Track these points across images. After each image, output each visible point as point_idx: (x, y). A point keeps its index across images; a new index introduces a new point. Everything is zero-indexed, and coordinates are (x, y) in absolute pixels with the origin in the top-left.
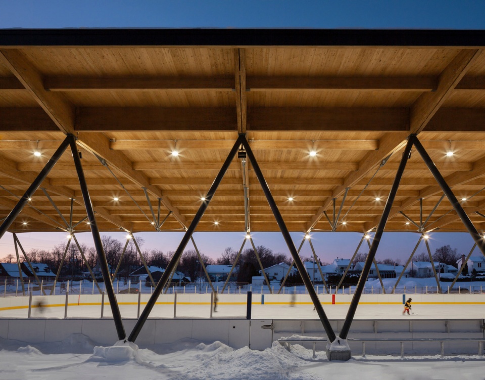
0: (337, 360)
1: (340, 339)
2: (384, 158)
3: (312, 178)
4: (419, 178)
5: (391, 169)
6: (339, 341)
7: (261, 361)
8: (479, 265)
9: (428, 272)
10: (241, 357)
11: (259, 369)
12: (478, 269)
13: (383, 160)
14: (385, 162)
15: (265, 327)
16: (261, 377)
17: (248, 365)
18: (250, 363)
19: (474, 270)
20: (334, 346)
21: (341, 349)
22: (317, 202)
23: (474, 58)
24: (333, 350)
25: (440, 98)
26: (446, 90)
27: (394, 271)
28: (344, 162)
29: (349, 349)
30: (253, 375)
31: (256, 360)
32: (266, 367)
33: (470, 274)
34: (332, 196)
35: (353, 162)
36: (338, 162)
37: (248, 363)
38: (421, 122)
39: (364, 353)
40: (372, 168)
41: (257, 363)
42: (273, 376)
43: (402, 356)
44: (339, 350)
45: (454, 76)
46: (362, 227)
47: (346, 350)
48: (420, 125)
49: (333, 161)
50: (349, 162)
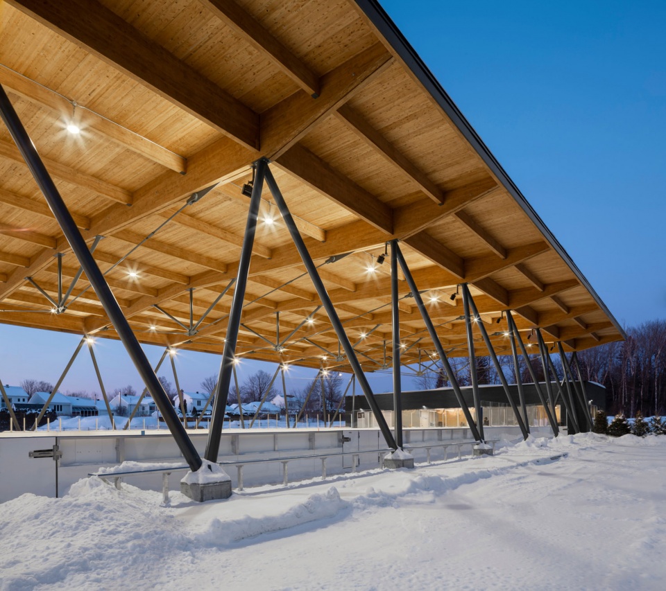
0: (213, 499)
1: (210, 463)
2: (198, 190)
3: (27, 196)
4: (200, 255)
5: (180, 222)
6: (209, 467)
7: (102, 515)
8: (199, 403)
9: (141, 410)
10: (37, 517)
11: (112, 533)
12: (198, 408)
13: (194, 194)
14: (199, 198)
15: (37, 454)
16: (134, 547)
17: (76, 528)
18: (79, 523)
19: (194, 408)
20: (203, 476)
21: (217, 478)
22: (15, 257)
23: (385, 65)
24: (206, 482)
25: (322, 111)
26: (334, 102)
27: (94, 408)
28: (106, 181)
29: (228, 478)
30: (110, 547)
31: (92, 516)
32: (125, 525)
33: (190, 414)
34: (55, 249)
35: (123, 188)
36: (97, 176)
37: (73, 523)
38: (284, 142)
39: (242, 485)
40: (167, 204)
41: (97, 520)
42: (158, 540)
43: (287, 483)
44: (215, 481)
45: (352, 84)
46: (80, 324)
47: (226, 480)
48: (280, 146)
49: (90, 171)
50: (116, 185)
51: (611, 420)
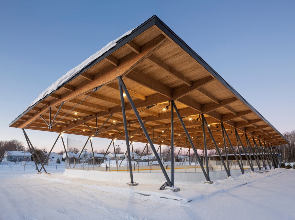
51: (286, 164)
